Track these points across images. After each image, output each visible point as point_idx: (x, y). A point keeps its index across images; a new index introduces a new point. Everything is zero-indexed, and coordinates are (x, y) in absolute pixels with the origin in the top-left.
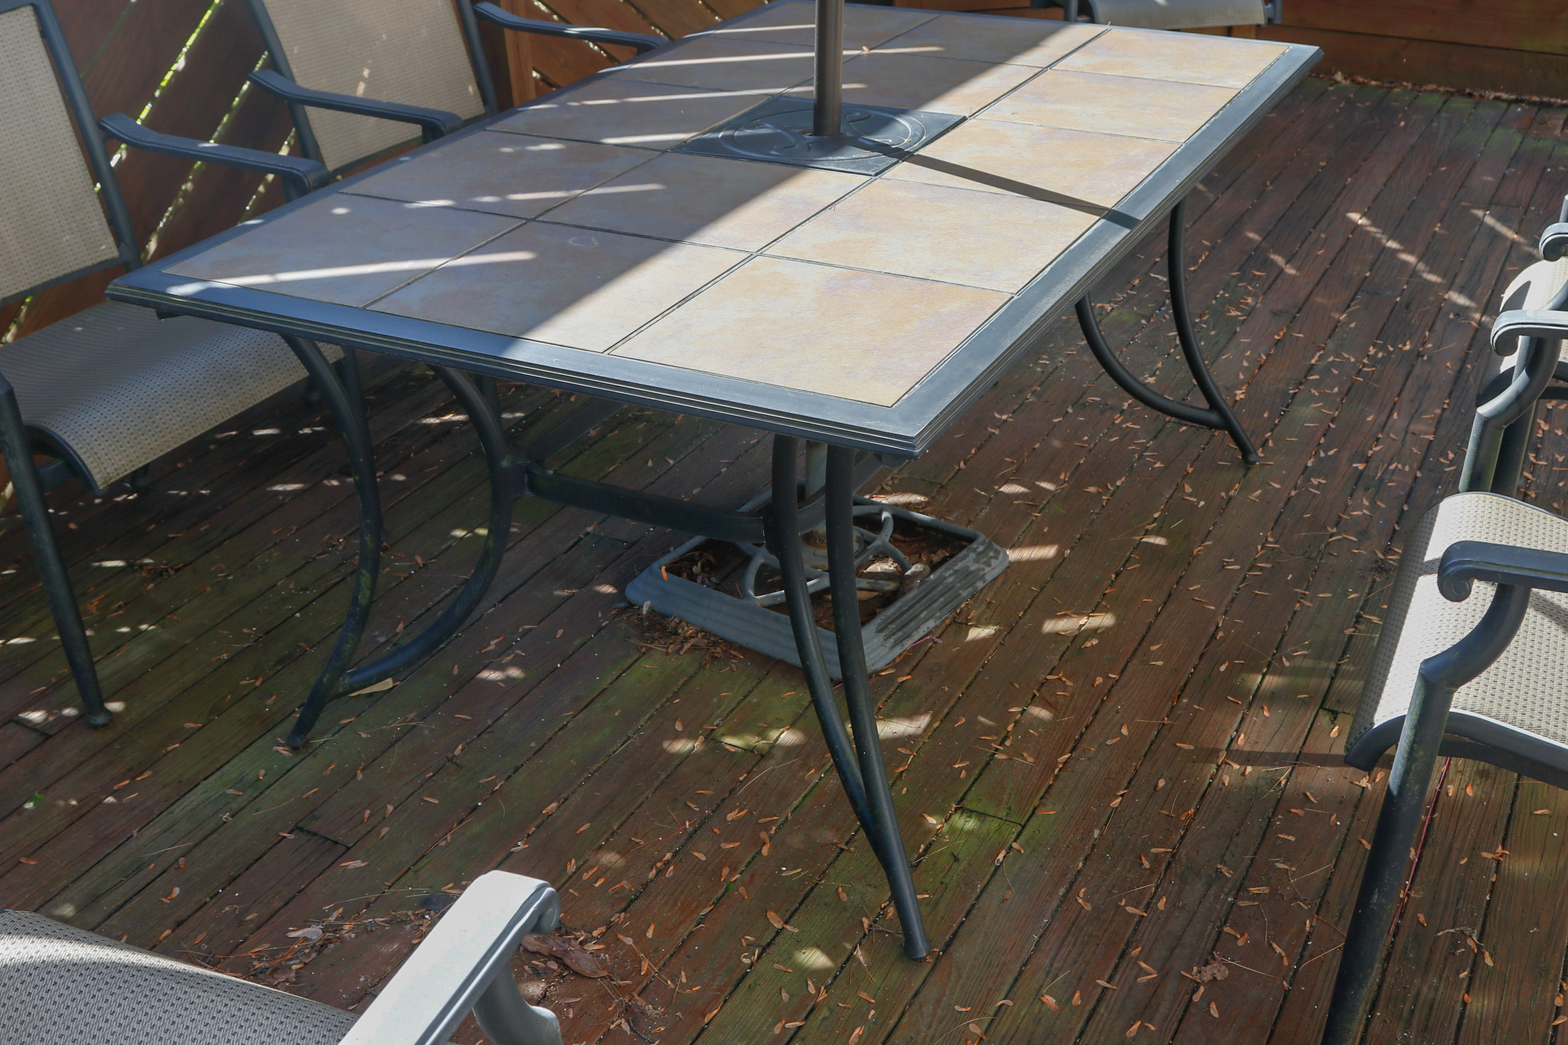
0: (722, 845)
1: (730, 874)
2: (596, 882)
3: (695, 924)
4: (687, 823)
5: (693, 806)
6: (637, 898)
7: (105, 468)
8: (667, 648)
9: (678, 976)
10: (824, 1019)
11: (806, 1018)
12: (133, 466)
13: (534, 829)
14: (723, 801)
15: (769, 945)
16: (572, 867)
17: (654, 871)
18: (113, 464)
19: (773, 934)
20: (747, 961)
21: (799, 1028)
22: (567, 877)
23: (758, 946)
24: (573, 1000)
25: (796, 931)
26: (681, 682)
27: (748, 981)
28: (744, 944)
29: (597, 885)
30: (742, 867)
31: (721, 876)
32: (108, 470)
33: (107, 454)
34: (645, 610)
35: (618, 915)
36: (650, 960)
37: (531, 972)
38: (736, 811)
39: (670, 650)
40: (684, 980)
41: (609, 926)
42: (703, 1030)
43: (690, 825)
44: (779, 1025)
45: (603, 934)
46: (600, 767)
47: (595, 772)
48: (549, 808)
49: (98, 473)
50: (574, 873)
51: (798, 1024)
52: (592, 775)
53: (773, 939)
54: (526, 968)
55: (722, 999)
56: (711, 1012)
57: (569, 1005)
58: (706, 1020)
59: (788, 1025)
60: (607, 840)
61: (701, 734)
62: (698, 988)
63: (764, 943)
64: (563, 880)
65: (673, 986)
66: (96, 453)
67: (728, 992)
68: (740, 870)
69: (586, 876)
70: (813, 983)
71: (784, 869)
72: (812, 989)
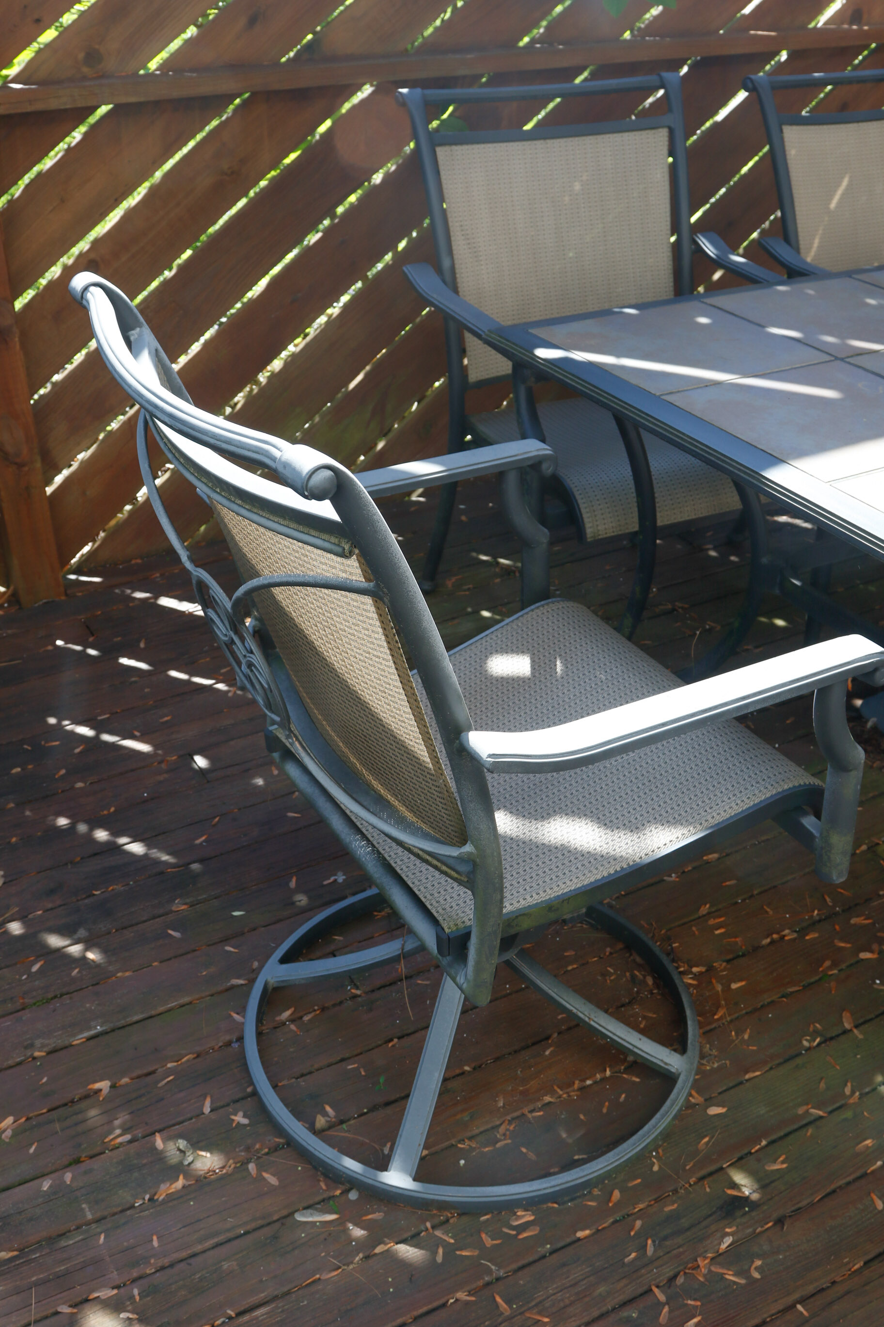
0: (836, 941)
1: (831, 968)
2: (717, 929)
3: (779, 995)
4: (816, 912)
5: (828, 900)
6: (743, 955)
7: (597, 526)
8: (874, 763)
9: (744, 1031)
10: (846, 1120)
11: (831, 1112)
12: (620, 530)
13: (690, 868)
14: (856, 905)
15: (832, 1038)
16: (704, 909)
17: (768, 940)
18: (605, 524)
19: (840, 1032)
20: (806, 1044)
21: (821, 1117)
22: (696, 916)
23: (821, 1035)
24: (650, 1015)
25: (861, 1037)
26: (871, 795)
27: (799, 1061)
28: (811, 1029)
29: (717, 932)
30: (843, 966)
31: (821, 966)
32: (599, 528)
33: (602, 514)
34: (869, 724)
35: (720, 963)
36: (727, 1009)
37: (629, 979)
38: (862, 918)
39: (875, 765)
40: (746, 1037)
41: (710, 969)
42: (741, 1083)
43: (817, 915)
44: (805, 1108)
45: (701, 973)
46: (768, 840)
47: (763, 841)
48: (710, 856)
49: (591, 527)
50: (704, 916)
51: (821, 1113)
52: (759, 843)
53: (838, 1036)
54: (628, 974)
55: (769, 1066)
56: (754, 1071)
57: (644, 1017)
58: (747, 1077)
59: (813, 1111)
60: (744, 900)
61: (866, 844)
62: (755, 1048)
63: (829, 1035)
64: (692, 918)
65: (734, 1038)
66: (594, 511)
67: (777, 1062)
68: (840, 968)
69: (712, 922)
70: (852, 1086)
71: (878, 982)
72: (848, 1090)
